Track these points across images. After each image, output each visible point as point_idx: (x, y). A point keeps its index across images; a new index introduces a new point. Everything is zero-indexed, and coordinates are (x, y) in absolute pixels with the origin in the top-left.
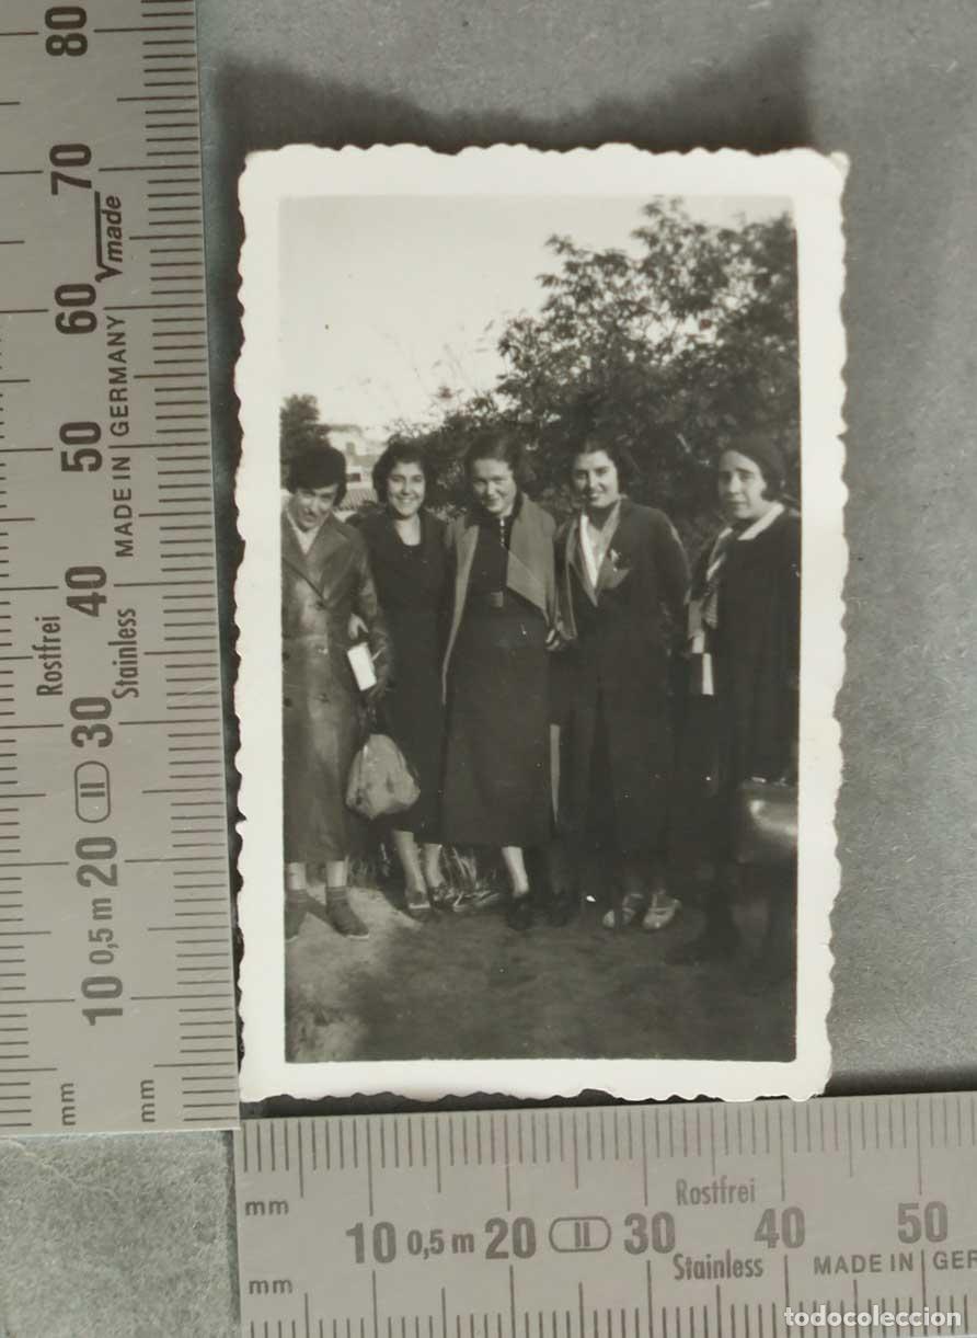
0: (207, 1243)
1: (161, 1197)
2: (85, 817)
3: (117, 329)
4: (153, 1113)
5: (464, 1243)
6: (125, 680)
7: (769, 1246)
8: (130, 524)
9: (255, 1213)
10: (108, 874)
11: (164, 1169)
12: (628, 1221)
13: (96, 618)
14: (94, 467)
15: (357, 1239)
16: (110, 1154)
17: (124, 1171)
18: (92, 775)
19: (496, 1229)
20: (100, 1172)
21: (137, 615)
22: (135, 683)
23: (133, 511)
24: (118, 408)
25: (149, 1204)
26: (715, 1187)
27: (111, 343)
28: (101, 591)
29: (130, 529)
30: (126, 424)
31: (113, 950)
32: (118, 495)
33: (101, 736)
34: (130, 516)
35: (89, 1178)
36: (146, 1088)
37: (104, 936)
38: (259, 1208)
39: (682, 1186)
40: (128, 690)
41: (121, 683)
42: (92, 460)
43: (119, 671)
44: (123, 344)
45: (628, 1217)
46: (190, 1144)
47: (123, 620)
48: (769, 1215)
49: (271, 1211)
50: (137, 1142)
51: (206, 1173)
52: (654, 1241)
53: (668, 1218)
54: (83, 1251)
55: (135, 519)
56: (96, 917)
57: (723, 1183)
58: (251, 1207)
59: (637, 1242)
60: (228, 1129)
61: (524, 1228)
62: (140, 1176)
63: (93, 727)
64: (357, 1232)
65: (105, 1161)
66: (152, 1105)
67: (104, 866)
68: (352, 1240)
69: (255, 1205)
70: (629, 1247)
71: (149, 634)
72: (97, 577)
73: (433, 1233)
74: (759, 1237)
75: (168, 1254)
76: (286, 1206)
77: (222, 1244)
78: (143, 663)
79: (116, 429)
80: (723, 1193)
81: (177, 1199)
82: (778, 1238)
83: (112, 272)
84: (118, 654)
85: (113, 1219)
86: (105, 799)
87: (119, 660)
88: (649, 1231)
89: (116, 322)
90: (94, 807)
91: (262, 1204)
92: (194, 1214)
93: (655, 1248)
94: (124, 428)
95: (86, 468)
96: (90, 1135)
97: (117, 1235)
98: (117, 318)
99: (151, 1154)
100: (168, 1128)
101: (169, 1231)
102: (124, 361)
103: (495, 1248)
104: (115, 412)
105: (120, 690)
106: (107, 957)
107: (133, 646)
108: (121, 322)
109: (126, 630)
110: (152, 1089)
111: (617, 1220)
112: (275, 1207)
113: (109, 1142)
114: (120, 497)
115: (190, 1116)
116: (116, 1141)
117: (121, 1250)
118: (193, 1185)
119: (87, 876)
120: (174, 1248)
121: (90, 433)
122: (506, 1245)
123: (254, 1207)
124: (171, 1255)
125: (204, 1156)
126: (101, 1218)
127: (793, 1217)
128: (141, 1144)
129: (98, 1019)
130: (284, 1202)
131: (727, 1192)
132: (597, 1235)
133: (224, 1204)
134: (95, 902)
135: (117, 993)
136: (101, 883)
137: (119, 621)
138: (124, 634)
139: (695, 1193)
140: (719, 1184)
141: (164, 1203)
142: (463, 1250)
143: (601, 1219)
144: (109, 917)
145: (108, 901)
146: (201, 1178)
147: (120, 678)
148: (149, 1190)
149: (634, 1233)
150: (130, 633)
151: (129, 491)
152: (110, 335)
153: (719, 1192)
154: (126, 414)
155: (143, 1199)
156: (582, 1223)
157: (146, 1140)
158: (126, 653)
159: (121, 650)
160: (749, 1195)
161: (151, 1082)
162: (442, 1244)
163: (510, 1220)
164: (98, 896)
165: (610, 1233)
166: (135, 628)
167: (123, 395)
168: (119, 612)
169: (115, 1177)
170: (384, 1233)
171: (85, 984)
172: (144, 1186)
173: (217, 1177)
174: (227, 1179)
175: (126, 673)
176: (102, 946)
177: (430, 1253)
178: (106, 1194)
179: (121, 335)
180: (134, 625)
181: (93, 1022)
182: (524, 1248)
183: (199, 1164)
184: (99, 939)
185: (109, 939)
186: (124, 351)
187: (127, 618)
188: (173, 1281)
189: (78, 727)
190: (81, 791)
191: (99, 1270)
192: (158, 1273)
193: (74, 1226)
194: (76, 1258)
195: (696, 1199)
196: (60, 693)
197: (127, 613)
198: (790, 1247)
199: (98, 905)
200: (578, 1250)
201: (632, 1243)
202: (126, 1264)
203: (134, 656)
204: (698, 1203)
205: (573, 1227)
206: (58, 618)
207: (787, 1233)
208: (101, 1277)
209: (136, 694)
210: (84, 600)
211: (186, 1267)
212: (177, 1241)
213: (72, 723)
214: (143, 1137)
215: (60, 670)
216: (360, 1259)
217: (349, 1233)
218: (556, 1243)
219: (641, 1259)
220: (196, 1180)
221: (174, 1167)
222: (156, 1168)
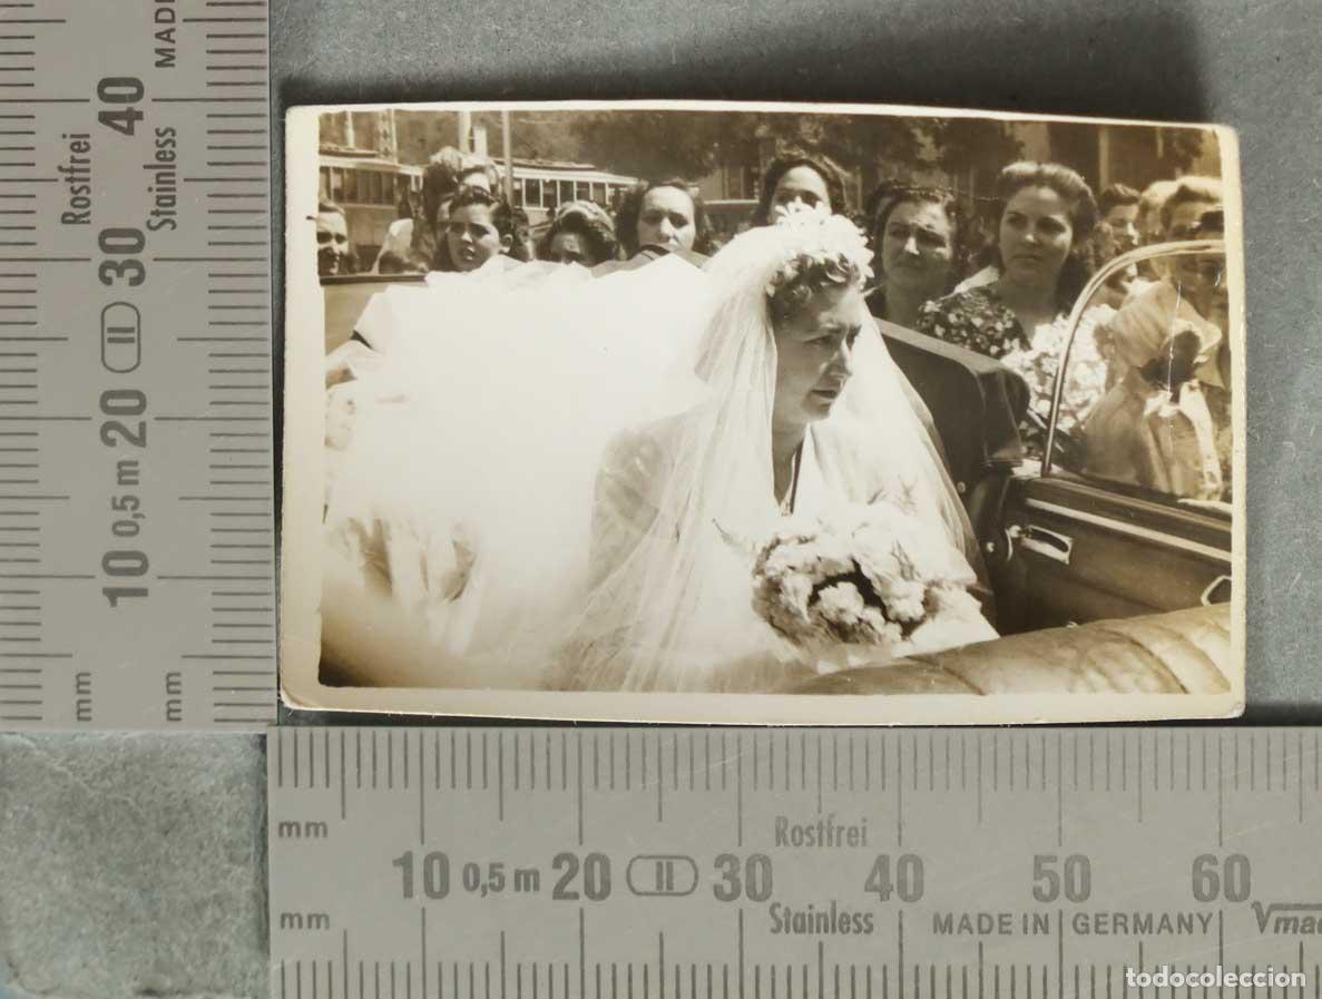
0: (239, 866)
1: (187, 805)
2: (112, 366)
4: (179, 711)
5: (527, 880)
6: (161, 209)
7: (882, 899)
8: (173, 30)
9: (290, 834)
10: (135, 431)
11: (193, 776)
12: (719, 862)
13: (132, 137)
15: (405, 870)
16: (131, 757)
17: (147, 777)
18: (120, 317)
19: (566, 866)
20: (119, 777)
21: (178, 134)
22: (173, 213)
23: (177, 17)
25: (174, 817)
26: (820, 825)
28: (137, 106)
29: (172, 36)
31: (139, 521)
33: (131, 273)
34: (172, 20)
35: (108, 783)
36: (172, 683)
37: (129, 504)
38: (294, 828)
39: (782, 824)
40: (165, 221)
41: (156, 213)
43: (154, 199)
45: (717, 859)
46: (222, 749)
47: (162, 140)
48: (882, 863)
49: (308, 835)
50: (163, 746)
51: (240, 784)
52: (747, 888)
53: (766, 861)
54: (97, 869)
55: (178, 24)
56: (121, 482)
57: (829, 823)
58: (285, 829)
59: (728, 888)
60: (262, 733)
62: (166, 785)
63: (125, 262)
64: (405, 862)
65: (125, 765)
66: (179, 702)
67: (131, 423)
68: (400, 871)
69: (290, 826)
70: (718, 891)
71: (191, 158)
72: (133, 90)
73: (493, 866)
74: (870, 887)
76: (325, 829)
78: (182, 189)
80: (830, 836)
81: (207, 811)
82: (892, 886)
84: (154, 181)
85: (132, 832)
86: (135, 346)
87: (155, 186)
88: (742, 875)
90: (122, 355)
91: (297, 825)
92: (225, 831)
93: (749, 895)
96: (108, 734)
97: (135, 851)
99: (178, 759)
100: (194, 731)
101: (197, 849)
103: (567, 883)
105: (155, 221)
106: (132, 529)
107: (171, 178)
109: (164, 152)
111: (705, 862)
112: (312, 829)
113: (130, 744)
115: (220, 716)
116: (138, 742)
117: (141, 868)
118: (225, 797)
119: (112, 434)
120: (201, 870)
122: (577, 884)
123: (288, 827)
124: (198, 877)
125: (237, 764)
126: (119, 829)
127: (910, 866)
128: (166, 747)
129: (120, 600)
130: (323, 825)
131: (834, 833)
132: (682, 878)
134: (120, 465)
135: (142, 570)
136: (126, 442)
137: (157, 142)
138: (162, 156)
139: (797, 833)
140: (825, 824)
141: (192, 816)
142: (527, 889)
143: (687, 858)
144: (136, 482)
145: (136, 464)
146: (235, 789)
147: (156, 207)
148: (175, 800)
149: (724, 878)
153: (825, 835)
155: (168, 810)
156: (664, 862)
157: (172, 743)
158: (162, 178)
159: (158, 176)
160: (860, 839)
161: (178, 675)
162: (502, 880)
163: (582, 855)
164: (125, 457)
165: (696, 877)
166: (173, 149)
168: (157, 130)
169: (136, 783)
170: (436, 864)
171: (108, 557)
172: (169, 795)
173: (244, 785)
175: (169, 201)
176: (126, 515)
177: (489, 890)
178: (125, 803)
180: (174, 145)
181: (113, 603)
182: (598, 888)
183: (231, 773)
184: (123, 508)
185: (134, 508)
187: (166, 137)
188: (199, 907)
189: (107, 262)
190: (107, 336)
191: (113, 890)
192: (182, 896)
193: (87, 837)
194: (90, 875)
195: (797, 838)
196: (89, 222)
197: (166, 132)
198: (906, 898)
199: (125, 468)
200: (660, 894)
201: (722, 887)
202: (146, 885)
203: (173, 182)
204: (800, 844)
205: (655, 869)
206: (88, 136)
207: (902, 884)
208: (118, 899)
209: (174, 227)
210: (118, 115)
211: (213, 892)
212: (205, 861)
213: (100, 257)
214: (169, 739)
215: (89, 196)
216: (408, 893)
217: (396, 863)
218: (636, 884)
219: (730, 909)
220: (228, 792)
221: (203, 775)
222: (183, 776)
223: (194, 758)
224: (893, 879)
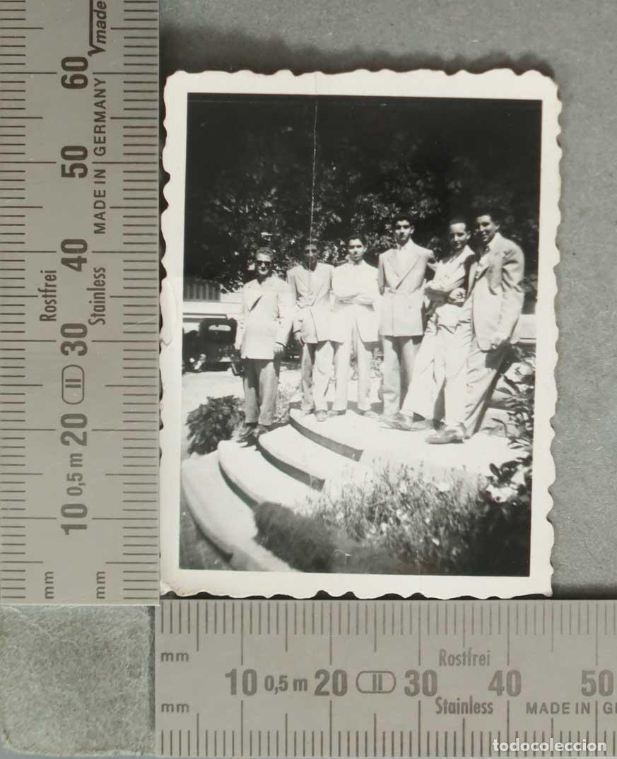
0: (135, 678)
1: (106, 645)
2: (68, 401)
3: (101, 87)
4: (103, 593)
5: (301, 684)
6: (97, 313)
7: (498, 695)
8: (104, 213)
9: (167, 659)
10: (81, 438)
11: (110, 629)
12: (408, 675)
13: (80, 273)
14: (82, 175)
15: (232, 679)
16: (75, 618)
17: (83, 630)
18: (73, 373)
19: (322, 676)
20: (68, 630)
21: (106, 271)
22: (103, 315)
23: (106, 205)
24: (100, 138)
25: (99, 652)
26: (464, 655)
27: (97, 96)
28: (83, 255)
29: (104, 216)
30: (104, 148)
31: (82, 487)
32: (97, 194)
33: (80, 348)
34: (104, 208)
35: (61, 633)
36: (100, 577)
37: (77, 478)
38: (170, 656)
39: (443, 654)
40: (99, 320)
41: (94, 315)
42: (81, 171)
43: (93, 308)
44: (104, 96)
45: (407, 673)
46: (127, 614)
47: (97, 275)
48: (498, 675)
49: (177, 659)
50: (93, 611)
51: (136, 633)
52: (423, 689)
53: (434, 674)
54: (55, 680)
55: (107, 210)
56: (72, 466)
58: (165, 656)
59: (412, 688)
60: (153, 605)
61: (340, 676)
62: (95, 634)
63: (76, 342)
64: (232, 675)
65: (71, 623)
66: (103, 588)
68: (229, 680)
69: (167, 655)
70: (407, 691)
71: (114, 285)
72: (81, 246)
73: (281, 677)
74: (491, 688)
75: (110, 684)
76: (187, 656)
77: (145, 679)
78: (109, 303)
79: (97, 151)
80: (469, 660)
81: (117, 648)
82: (504, 689)
83: (98, 50)
84: (93, 297)
85: (74, 661)
86: (80, 390)
87: (93, 300)
88: (420, 682)
89: (100, 82)
90: (73, 394)
91: (172, 654)
92: (128, 659)
93: (424, 692)
94: (102, 151)
95: (77, 176)
96: (63, 605)
97: (77, 671)
98: (101, 80)
99: (101, 620)
100: (113, 603)
101: (111, 668)
102: (104, 108)
103: (323, 686)
104: (97, 140)
105: (93, 319)
106: (79, 491)
107: (103, 296)
108: (104, 82)
109: (99, 281)
110: (103, 578)
111: (400, 674)
112: (180, 657)
113: (75, 611)
114: (99, 195)
115: (128, 596)
116: (79, 610)
117: (80, 680)
118: (128, 640)
119: (67, 438)
120: (114, 681)
121: (81, 153)
122: (328, 687)
123: (166, 656)
124: (112, 685)
125: (135, 622)
126: (67, 659)
127: (514, 677)
128: (95, 613)
129: (70, 531)
130: (185, 654)
131: (472, 658)
132: (387, 683)
133: (147, 653)
134: (72, 455)
135: (84, 515)
136: (76, 443)
137: (95, 275)
138: (97, 283)
139: (451, 658)
140: (467, 653)
141: (109, 651)
142: (300, 690)
143: (390, 672)
144: (81, 466)
145: (80, 455)
146: (134, 635)
147: (94, 312)
148: (99, 642)
149: (411, 682)
150: (101, 283)
151: (104, 191)
152: (95, 90)
153: (467, 659)
154: (104, 142)
155: (96, 648)
156: (377, 674)
157: (99, 611)
158: (97, 296)
159: (95, 294)
160: (486, 661)
161: (103, 573)
162: (286, 684)
163: (331, 671)
164: (75, 452)
165: (395, 684)
166: (104, 280)
167: (103, 129)
168: (95, 269)
169: (77, 634)
170: (250, 676)
171: (63, 508)
172: (96, 639)
173: (144, 635)
174: (150, 638)
175: (101, 309)
177: (279, 690)
178: (72, 644)
179: (103, 91)
180: (104, 278)
181: (67, 533)
182: (340, 689)
183: (132, 627)
184: (73, 480)
185: (80, 480)
186: (104, 101)
187: (100, 273)
188: (112, 702)
189: (65, 342)
190: (65, 383)
191: (65, 693)
192: (103, 696)
193: (50, 664)
194: (50, 684)
195: (451, 662)
196: (55, 320)
197: (100, 270)
198: (511, 695)
199: (74, 458)
200: (375, 692)
201: (409, 689)
202: (83, 690)
203: (104, 298)
204: (453, 664)
205: (372, 677)
206: (55, 272)
207: (509, 686)
208: (66, 697)
209: (104, 323)
210: (73, 260)
211: (121, 693)
212: (116, 676)
213: (62, 340)
214: (97, 608)
215: (55, 305)
216: (234, 692)
217: (227, 675)
218: (360, 687)
219: (414, 700)
220: (130, 637)
221: (116, 628)
222: (104, 629)
223: (110, 619)
224: (504, 684)
